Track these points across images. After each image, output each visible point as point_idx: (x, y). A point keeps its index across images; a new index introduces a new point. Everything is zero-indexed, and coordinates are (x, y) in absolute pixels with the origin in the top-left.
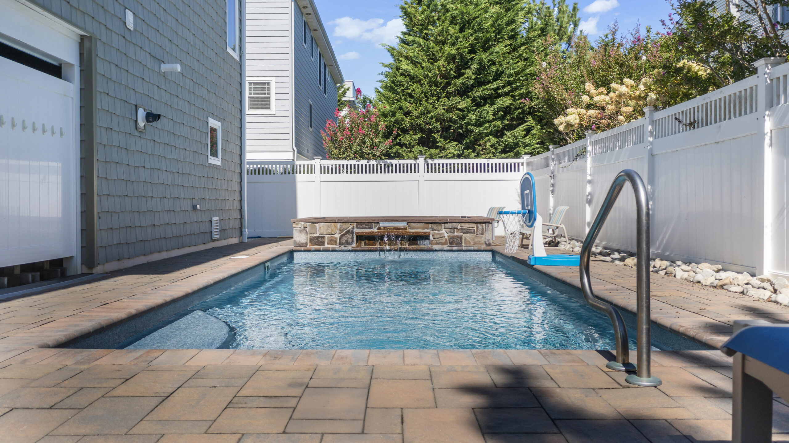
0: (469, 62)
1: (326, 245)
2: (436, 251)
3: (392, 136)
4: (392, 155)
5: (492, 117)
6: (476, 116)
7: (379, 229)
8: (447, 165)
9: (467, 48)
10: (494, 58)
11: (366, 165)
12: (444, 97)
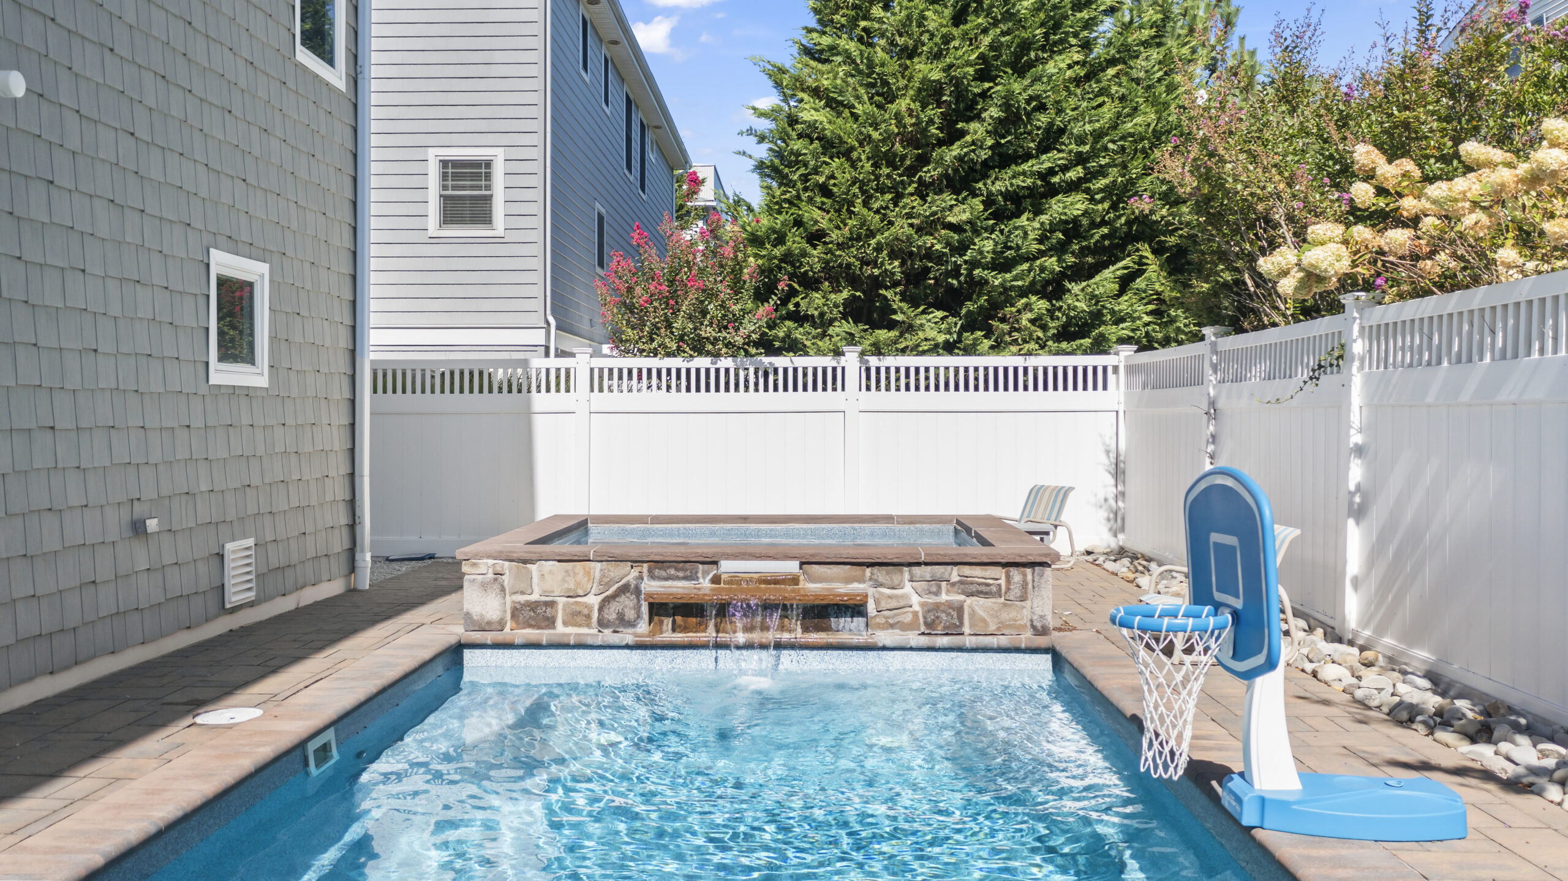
0: (977, 104)
1: (560, 628)
2: (884, 648)
3: (776, 295)
4: (777, 344)
5: (1037, 246)
6: (996, 244)
7: (716, 580)
8: (917, 370)
9: (971, 66)
10: (1045, 92)
11: (708, 371)
12: (912, 194)
